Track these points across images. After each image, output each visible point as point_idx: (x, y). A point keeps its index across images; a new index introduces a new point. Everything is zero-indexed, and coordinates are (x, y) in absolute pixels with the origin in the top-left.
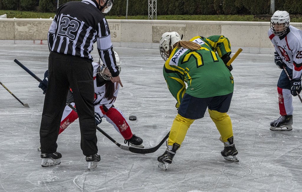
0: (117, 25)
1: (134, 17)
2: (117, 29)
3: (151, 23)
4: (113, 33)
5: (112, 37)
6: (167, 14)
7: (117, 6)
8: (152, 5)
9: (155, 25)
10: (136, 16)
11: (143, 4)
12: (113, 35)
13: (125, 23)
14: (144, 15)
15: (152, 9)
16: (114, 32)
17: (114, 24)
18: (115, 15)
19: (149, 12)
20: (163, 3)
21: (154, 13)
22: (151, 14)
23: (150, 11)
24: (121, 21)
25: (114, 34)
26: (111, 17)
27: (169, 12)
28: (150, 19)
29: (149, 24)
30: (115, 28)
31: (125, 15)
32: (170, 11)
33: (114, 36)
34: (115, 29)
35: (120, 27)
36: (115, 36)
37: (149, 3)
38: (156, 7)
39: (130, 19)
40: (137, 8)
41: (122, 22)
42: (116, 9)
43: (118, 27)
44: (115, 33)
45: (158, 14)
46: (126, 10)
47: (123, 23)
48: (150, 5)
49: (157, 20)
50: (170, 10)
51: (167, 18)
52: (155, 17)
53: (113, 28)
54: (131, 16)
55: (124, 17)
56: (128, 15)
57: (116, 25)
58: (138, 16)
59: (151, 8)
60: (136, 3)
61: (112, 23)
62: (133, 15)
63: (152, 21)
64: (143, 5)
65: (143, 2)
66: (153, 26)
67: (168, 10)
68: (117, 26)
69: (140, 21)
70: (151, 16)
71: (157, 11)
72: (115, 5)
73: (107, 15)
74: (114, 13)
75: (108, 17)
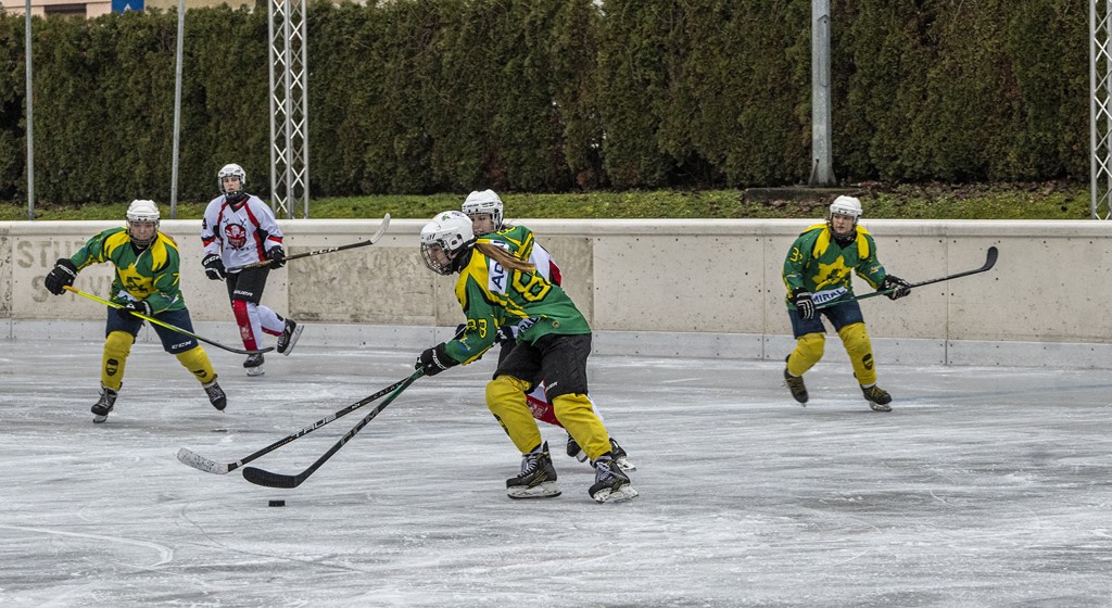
6: (359, 192)
7: (136, 161)
8: (286, 156)
9: (298, 242)
11: (248, 148)
15: (289, 170)
19: (274, 186)
20: (340, 145)
21: (298, 190)
22: (282, 191)
23: (278, 178)
26: (109, 210)
27: (365, 184)
28: (281, 215)
31: (167, 200)
32: (372, 180)
37: (274, 146)
38: (306, 162)
42: (130, 172)
45: (316, 192)
48: (278, 155)
49: (310, 217)
50: (370, 173)
51: (355, 209)
52: (303, 205)
56: (180, 199)
59: (281, 167)
60: (216, 147)
64: (252, 156)
65: (251, 142)
67: (360, 172)
70: (282, 204)
71: (310, 181)
72: (123, 153)
73: (88, 201)
74: (123, 191)
75: (94, 208)
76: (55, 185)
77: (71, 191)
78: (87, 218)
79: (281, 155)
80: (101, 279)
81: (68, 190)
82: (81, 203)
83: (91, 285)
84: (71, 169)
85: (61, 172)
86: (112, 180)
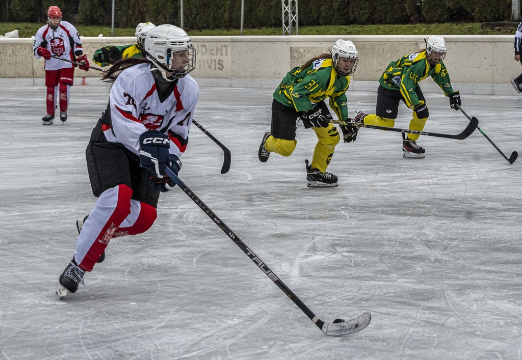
0: (225, 46)
1: (255, 30)
2: (224, 54)
3: (288, 42)
4: (217, 61)
5: (215, 69)
6: (318, 24)
7: (225, 11)
8: (288, 9)
9: (294, 45)
10: (259, 29)
11: (272, 6)
12: (218, 66)
13: (240, 43)
14: (275, 27)
15: (290, 15)
16: (219, 60)
17: (219, 45)
18: (220, 27)
19: (283, 22)
20: (310, 4)
21: (294, 23)
22: (287, 24)
23: (285, 18)
24: (231, 39)
25: (219, 64)
26: (214, 32)
27: (321, 21)
28: (287, 34)
29: (284, 43)
30: (220, 53)
31: (239, 28)
32: (324, 19)
33: (219, 68)
34: (221, 55)
35: (229, 49)
36: (221, 67)
37: (283, 4)
38: (297, 11)
39: (249, 34)
40: (261, 14)
41: (234, 41)
42: (222, 16)
43: (226, 50)
44: (220, 62)
45: (301, 24)
46: (240, 18)
47: (235, 43)
48: (285, 9)
49: (299, 35)
50: (323, 16)
51: (317, 31)
52: (295, 29)
53: (217, 52)
54: (251, 30)
55: (238, 31)
56: (244, 27)
57: (222, 46)
58: (264, 29)
59: (286, 13)
60: (258, 5)
61: (215, 44)
62: (254, 27)
63: (289, 39)
64: (273, 9)
65: (273, 3)
66: (291, 48)
67: (319, 16)
68: (224, 49)
69: (267, 39)
70: (287, 29)
71: (299, 19)
72: (219, 8)
73: (205, 28)
74: (219, 24)
75: (208, 31)
76: (191, 21)
77: (198, 24)
78: (205, 35)
79: (286, 8)
80: (211, 61)
81: (196, 23)
82: (202, 29)
83: (208, 63)
84: (197, 15)
85: (193, 16)
86: (215, 19)
